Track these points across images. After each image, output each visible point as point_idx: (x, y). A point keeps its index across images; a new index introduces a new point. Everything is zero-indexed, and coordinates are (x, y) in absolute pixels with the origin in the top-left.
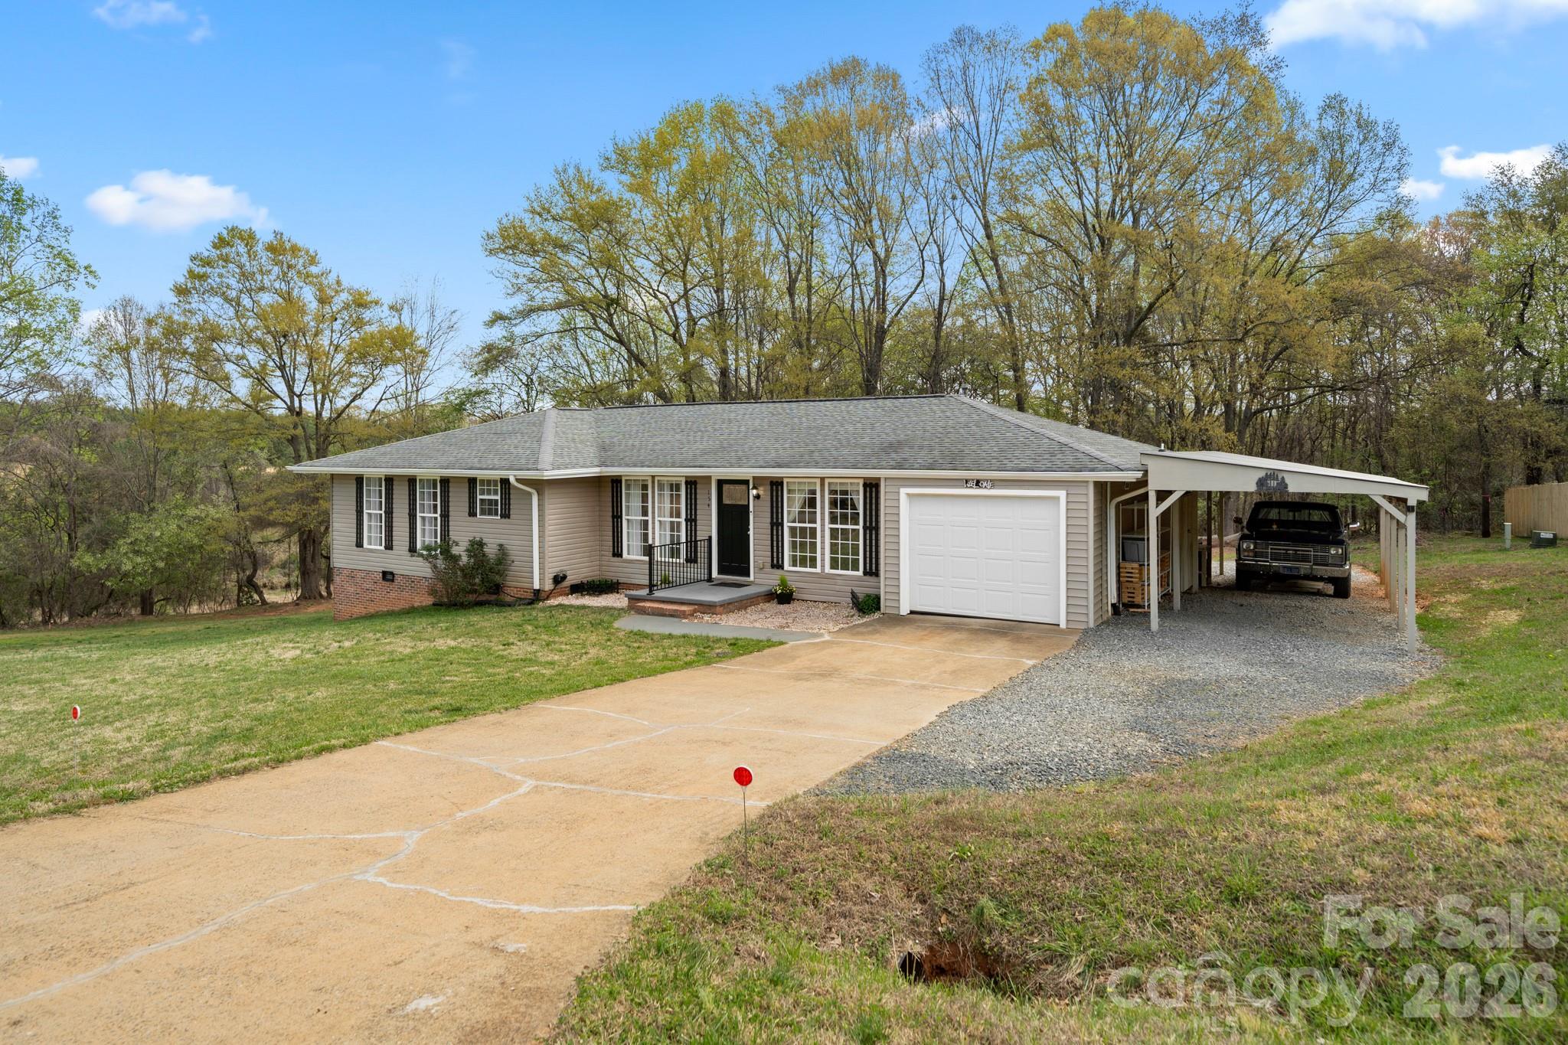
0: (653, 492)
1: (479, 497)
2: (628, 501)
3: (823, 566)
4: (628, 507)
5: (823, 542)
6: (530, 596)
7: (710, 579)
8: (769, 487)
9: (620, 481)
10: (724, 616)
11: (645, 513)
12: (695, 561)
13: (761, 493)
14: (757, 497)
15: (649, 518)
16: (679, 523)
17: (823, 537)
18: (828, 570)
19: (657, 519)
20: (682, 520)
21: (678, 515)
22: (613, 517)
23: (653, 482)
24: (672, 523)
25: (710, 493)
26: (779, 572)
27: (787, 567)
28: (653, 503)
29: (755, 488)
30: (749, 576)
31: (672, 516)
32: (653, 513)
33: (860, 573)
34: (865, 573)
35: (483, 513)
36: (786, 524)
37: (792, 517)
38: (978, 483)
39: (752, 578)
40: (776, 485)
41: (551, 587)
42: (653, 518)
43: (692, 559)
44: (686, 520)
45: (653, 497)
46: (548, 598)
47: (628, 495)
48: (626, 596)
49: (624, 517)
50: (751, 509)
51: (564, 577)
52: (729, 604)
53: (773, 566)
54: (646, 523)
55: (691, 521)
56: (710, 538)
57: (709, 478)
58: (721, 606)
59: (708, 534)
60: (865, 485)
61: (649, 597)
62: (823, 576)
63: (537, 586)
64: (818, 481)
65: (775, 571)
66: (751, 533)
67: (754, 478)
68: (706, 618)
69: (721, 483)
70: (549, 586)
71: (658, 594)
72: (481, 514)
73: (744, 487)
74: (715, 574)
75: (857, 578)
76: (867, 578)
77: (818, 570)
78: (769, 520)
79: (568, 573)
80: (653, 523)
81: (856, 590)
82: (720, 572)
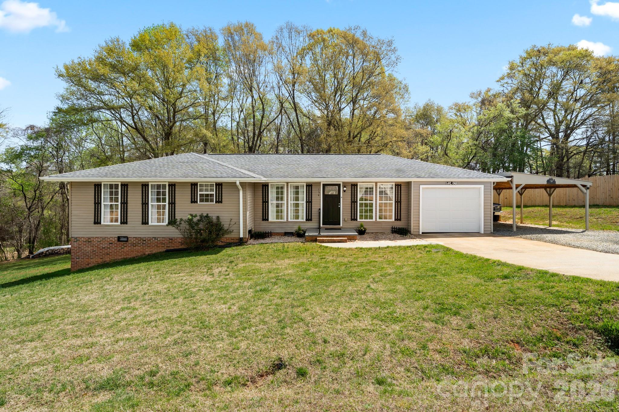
0: (287, 190)
1: (199, 193)
2: (271, 194)
3: (376, 218)
4: (271, 198)
5: (376, 209)
6: (239, 241)
7: (319, 227)
8: (351, 187)
9: (268, 185)
11: (282, 200)
12: (311, 220)
13: (346, 189)
14: (345, 191)
15: (285, 202)
16: (302, 204)
17: (376, 206)
18: (378, 220)
19: (289, 202)
20: (304, 202)
21: (302, 200)
22: (263, 202)
23: (287, 186)
25: (319, 190)
26: (355, 222)
27: (358, 220)
28: (287, 195)
31: (297, 201)
32: (287, 200)
34: (395, 219)
35: (202, 201)
36: (359, 202)
37: (361, 198)
38: (452, 183)
39: (341, 225)
40: (354, 186)
41: (249, 236)
42: (287, 202)
43: (309, 219)
44: (307, 202)
45: (287, 192)
47: (272, 192)
49: (270, 202)
50: (341, 196)
53: (352, 220)
54: (282, 204)
55: (309, 202)
56: (320, 209)
57: (320, 183)
59: (319, 208)
60: (395, 186)
62: (376, 222)
63: (241, 236)
64: (374, 184)
65: (353, 222)
66: (341, 206)
67: (343, 183)
69: (324, 185)
72: (200, 202)
73: (338, 187)
74: (321, 226)
75: (392, 222)
76: (396, 221)
77: (374, 220)
78: (350, 200)
80: (287, 204)
81: (392, 226)
82: (323, 224)
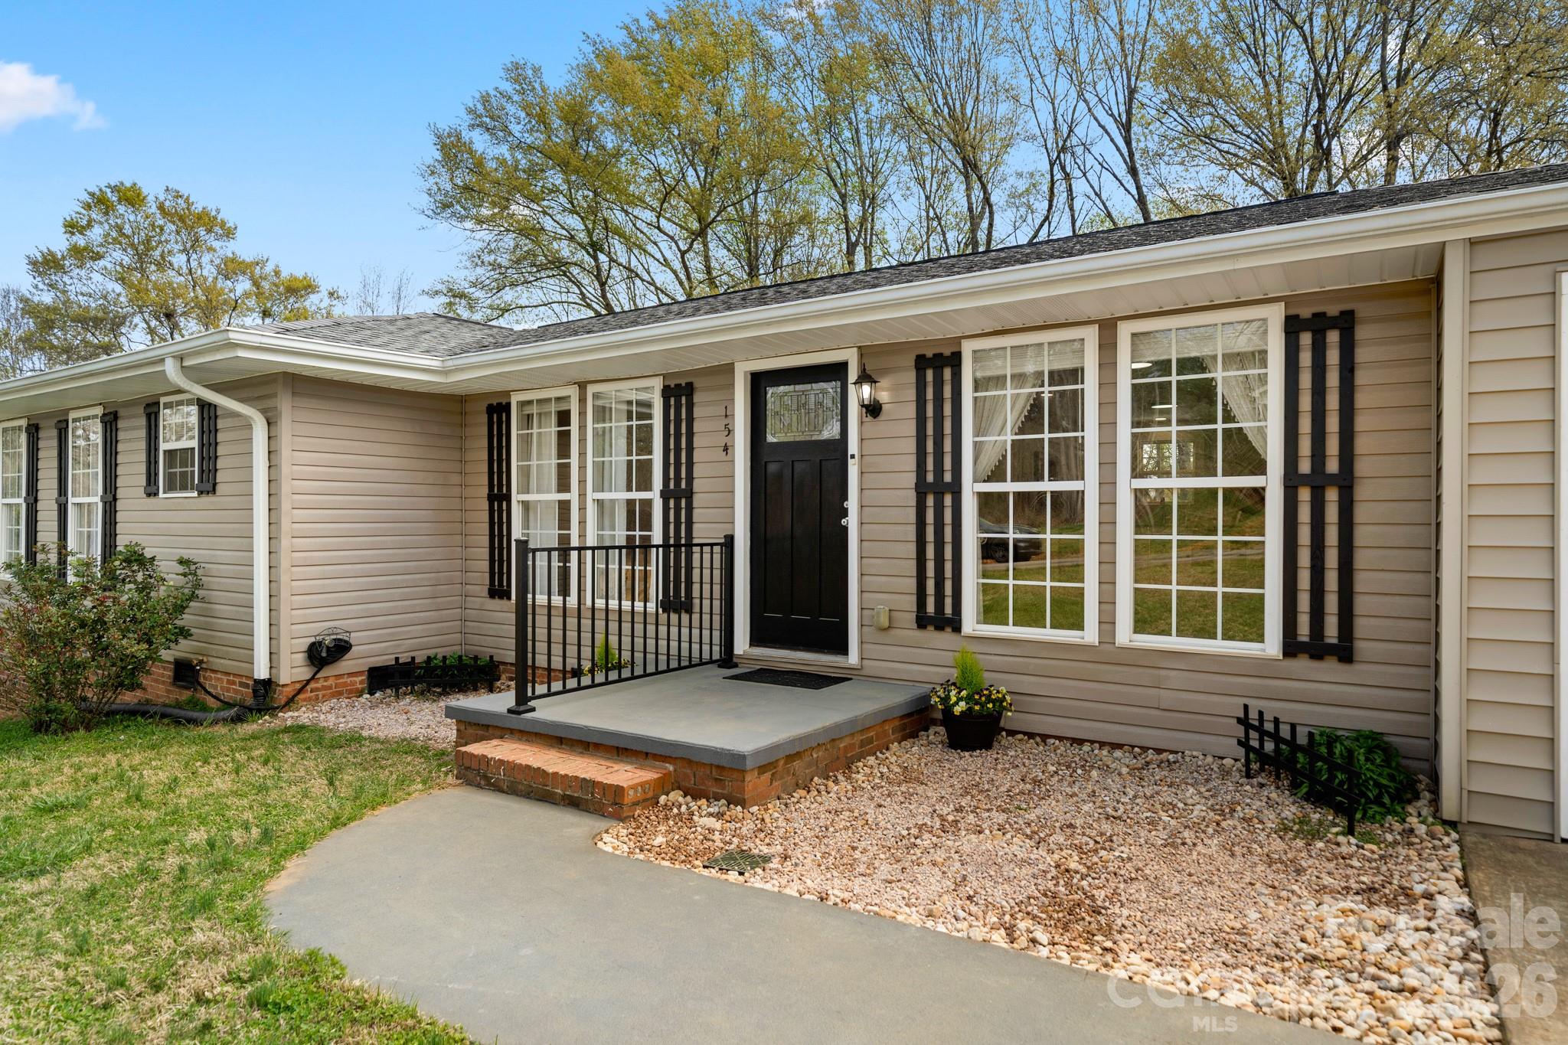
0: (582, 427)
1: (164, 445)
2: (526, 455)
3: (1108, 622)
4: (525, 472)
5: (1108, 543)
6: (247, 695)
7: (727, 659)
8: (911, 376)
9: (507, 408)
10: (774, 808)
11: (563, 485)
12: (688, 609)
13: (884, 397)
14: (873, 409)
15: (573, 496)
16: (647, 504)
17: (1108, 523)
18: (1125, 634)
19: (591, 496)
20: (655, 495)
21: (645, 484)
22: (491, 498)
23: (582, 400)
24: (630, 503)
25: (728, 415)
26: (948, 639)
27: (970, 622)
28: (582, 454)
29: (865, 377)
30: (843, 650)
31: (629, 489)
32: (582, 482)
33: (1272, 645)
34: (1291, 647)
35: (169, 486)
36: (971, 490)
37: (989, 460)
39: (853, 658)
40: (937, 362)
41: (304, 673)
42: (582, 495)
43: (676, 603)
44: (665, 495)
45: (582, 440)
46: (290, 703)
47: (526, 440)
48: (450, 712)
49: (515, 497)
50: (853, 447)
51: (341, 648)
52: (790, 758)
53: (922, 622)
54: (564, 507)
55: (679, 494)
56: (729, 542)
58: (762, 769)
59: (724, 529)
60: (1293, 326)
61: (514, 722)
62: (1107, 653)
63: (262, 672)
64: (1090, 335)
65: (931, 636)
66: (852, 522)
68: (706, 818)
69: (761, 383)
70: (293, 670)
71: (548, 711)
72: (166, 491)
73: (831, 387)
74: (742, 643)
75: (1259, 668)
76: (1302, 665)
77: (1090, 634)
78: (911, 479)
79: (354, 638)
80: (582, 509)
81: (1255, 705)
